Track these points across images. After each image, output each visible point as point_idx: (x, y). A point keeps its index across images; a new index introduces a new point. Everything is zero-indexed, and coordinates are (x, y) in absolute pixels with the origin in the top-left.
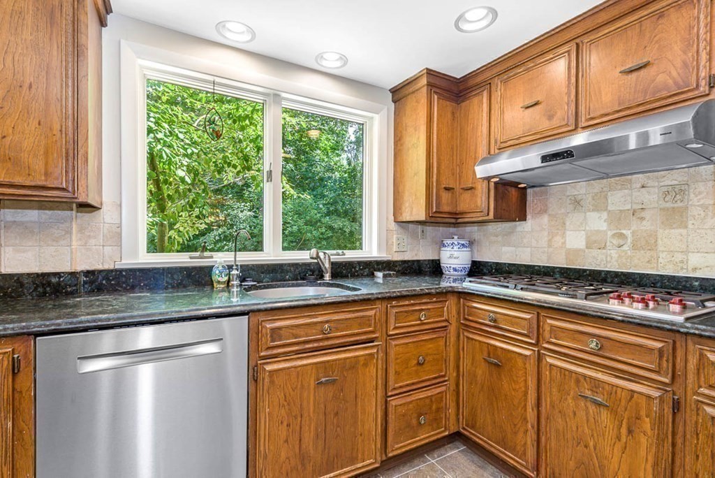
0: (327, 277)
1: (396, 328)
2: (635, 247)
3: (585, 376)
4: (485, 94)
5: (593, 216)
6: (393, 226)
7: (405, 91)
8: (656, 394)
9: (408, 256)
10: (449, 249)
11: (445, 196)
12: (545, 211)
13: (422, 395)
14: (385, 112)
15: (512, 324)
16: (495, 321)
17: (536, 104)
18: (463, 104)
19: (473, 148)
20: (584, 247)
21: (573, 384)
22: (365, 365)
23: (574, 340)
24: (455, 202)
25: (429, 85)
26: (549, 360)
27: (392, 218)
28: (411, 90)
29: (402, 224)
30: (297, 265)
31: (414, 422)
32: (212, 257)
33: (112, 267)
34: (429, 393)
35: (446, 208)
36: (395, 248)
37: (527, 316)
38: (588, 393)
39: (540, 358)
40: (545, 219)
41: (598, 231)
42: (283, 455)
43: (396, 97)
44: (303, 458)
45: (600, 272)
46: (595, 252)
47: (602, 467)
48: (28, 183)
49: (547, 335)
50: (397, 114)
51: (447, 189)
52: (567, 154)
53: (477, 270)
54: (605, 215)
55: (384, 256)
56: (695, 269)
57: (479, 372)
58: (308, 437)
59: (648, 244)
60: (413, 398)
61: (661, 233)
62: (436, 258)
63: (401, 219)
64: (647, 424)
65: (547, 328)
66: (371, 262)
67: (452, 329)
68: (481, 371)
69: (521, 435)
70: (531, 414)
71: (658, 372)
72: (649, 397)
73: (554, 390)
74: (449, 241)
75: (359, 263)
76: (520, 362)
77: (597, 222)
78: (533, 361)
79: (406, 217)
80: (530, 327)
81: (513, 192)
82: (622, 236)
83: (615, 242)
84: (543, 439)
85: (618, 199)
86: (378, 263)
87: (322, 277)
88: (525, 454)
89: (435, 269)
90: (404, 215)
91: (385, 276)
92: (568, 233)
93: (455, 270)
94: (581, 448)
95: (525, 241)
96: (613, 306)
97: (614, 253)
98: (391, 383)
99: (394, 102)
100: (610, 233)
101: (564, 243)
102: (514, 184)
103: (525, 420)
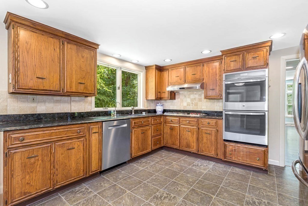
0: (133, 113)
1: (153, 123)
2: (195, 105)
3: (187, 127)
4: (168, 71)
5: (188, 99)
6: (146, 100)
7: (148, 68)
8: (196, 128)
9: (149, 108)
10: (159, 106)
11: (159, 94)
12: (179, 98)
13: (158, 137)
14: (144, 72)
15: (175, 121)
16: (171, 120)
17: (178, 76)
18: (162, 72)
19: (165, 83)
20: (186, 105)
21: (185, 129)
22: (149, 130)
23: (185, 122)
24: (160, 95)
25: (156, 68)
26: (181, 126)
27: (145, 99)
28: (151, 68)
29: (148, 100)
30: (126, 110)
31: (156, 143)
32: (108, 109)
33: (90, 111)
34: (159, 137)
35: (159, 97)
36: (146, 106)
37: (178, 119)
38: (187, 130)
39: (180, 126)
40: (179, 100)
41: (189, 102)
42: (136, 147)
43: (146, 68)
44: (139, 148)
45: (189, 110)
46: (188, 106)
47: (189, 142)
48: (88, 93)
49: (181, 121)
50: (146, 72)
51: (159, 92)
52: (183, 88)
53: (164, 111)
54: (190, 99)
55: (144, 108)
56: (203, 109)
57: (168, 132)
58: (140, 144)
59: (196, 105)
60: (156, 138)
61: (199, 103)
62: (155, 109)
63: (148, 99)
64: (195, 133)
65: (181, 120)
66: (141, 110)
67: (162, 123)
68: (169, 131)
69: (177, 142)
70: (178, 137)
71: (196, 124)
72: (195, 128)
73: (182, 131)
74: (158, 104)
75: (139, 110)
76: (176, 127)
77: (189, 100)
78: (179, 127)
79: (150, 98)
80: (178, 121)
81: (173, 94)
82: (193, 103)
83: (192, 104)
84: (180, 141)
85: (192, 96)
86: (143, 110)
87: (132, 113)
88: (177, 145)
89: (155, 111)
90: (149, 98)
91: (145, 113)
92: (184, 103)
93: (160, 111)
94: (187, 140)
95: (175, 104)
96: (191, 115)
97: (191, 107)
98: (153, 135)
99: (146, 69)
100: (191, 103)
101: (183, 105)
102: (174, 92)
103: (177, 138)
